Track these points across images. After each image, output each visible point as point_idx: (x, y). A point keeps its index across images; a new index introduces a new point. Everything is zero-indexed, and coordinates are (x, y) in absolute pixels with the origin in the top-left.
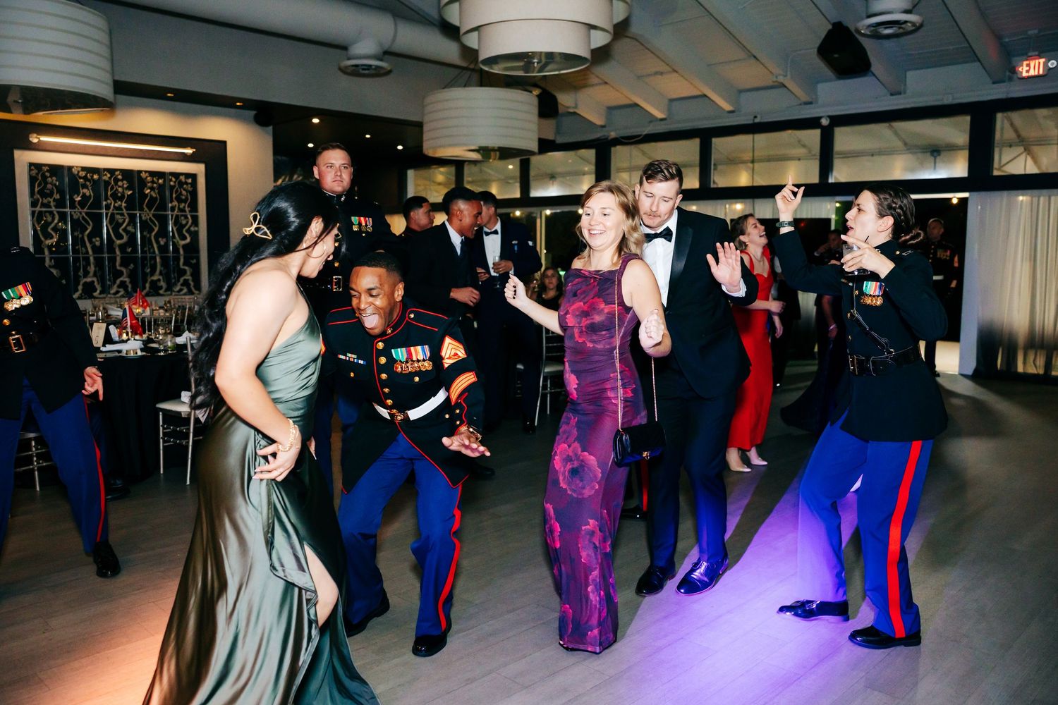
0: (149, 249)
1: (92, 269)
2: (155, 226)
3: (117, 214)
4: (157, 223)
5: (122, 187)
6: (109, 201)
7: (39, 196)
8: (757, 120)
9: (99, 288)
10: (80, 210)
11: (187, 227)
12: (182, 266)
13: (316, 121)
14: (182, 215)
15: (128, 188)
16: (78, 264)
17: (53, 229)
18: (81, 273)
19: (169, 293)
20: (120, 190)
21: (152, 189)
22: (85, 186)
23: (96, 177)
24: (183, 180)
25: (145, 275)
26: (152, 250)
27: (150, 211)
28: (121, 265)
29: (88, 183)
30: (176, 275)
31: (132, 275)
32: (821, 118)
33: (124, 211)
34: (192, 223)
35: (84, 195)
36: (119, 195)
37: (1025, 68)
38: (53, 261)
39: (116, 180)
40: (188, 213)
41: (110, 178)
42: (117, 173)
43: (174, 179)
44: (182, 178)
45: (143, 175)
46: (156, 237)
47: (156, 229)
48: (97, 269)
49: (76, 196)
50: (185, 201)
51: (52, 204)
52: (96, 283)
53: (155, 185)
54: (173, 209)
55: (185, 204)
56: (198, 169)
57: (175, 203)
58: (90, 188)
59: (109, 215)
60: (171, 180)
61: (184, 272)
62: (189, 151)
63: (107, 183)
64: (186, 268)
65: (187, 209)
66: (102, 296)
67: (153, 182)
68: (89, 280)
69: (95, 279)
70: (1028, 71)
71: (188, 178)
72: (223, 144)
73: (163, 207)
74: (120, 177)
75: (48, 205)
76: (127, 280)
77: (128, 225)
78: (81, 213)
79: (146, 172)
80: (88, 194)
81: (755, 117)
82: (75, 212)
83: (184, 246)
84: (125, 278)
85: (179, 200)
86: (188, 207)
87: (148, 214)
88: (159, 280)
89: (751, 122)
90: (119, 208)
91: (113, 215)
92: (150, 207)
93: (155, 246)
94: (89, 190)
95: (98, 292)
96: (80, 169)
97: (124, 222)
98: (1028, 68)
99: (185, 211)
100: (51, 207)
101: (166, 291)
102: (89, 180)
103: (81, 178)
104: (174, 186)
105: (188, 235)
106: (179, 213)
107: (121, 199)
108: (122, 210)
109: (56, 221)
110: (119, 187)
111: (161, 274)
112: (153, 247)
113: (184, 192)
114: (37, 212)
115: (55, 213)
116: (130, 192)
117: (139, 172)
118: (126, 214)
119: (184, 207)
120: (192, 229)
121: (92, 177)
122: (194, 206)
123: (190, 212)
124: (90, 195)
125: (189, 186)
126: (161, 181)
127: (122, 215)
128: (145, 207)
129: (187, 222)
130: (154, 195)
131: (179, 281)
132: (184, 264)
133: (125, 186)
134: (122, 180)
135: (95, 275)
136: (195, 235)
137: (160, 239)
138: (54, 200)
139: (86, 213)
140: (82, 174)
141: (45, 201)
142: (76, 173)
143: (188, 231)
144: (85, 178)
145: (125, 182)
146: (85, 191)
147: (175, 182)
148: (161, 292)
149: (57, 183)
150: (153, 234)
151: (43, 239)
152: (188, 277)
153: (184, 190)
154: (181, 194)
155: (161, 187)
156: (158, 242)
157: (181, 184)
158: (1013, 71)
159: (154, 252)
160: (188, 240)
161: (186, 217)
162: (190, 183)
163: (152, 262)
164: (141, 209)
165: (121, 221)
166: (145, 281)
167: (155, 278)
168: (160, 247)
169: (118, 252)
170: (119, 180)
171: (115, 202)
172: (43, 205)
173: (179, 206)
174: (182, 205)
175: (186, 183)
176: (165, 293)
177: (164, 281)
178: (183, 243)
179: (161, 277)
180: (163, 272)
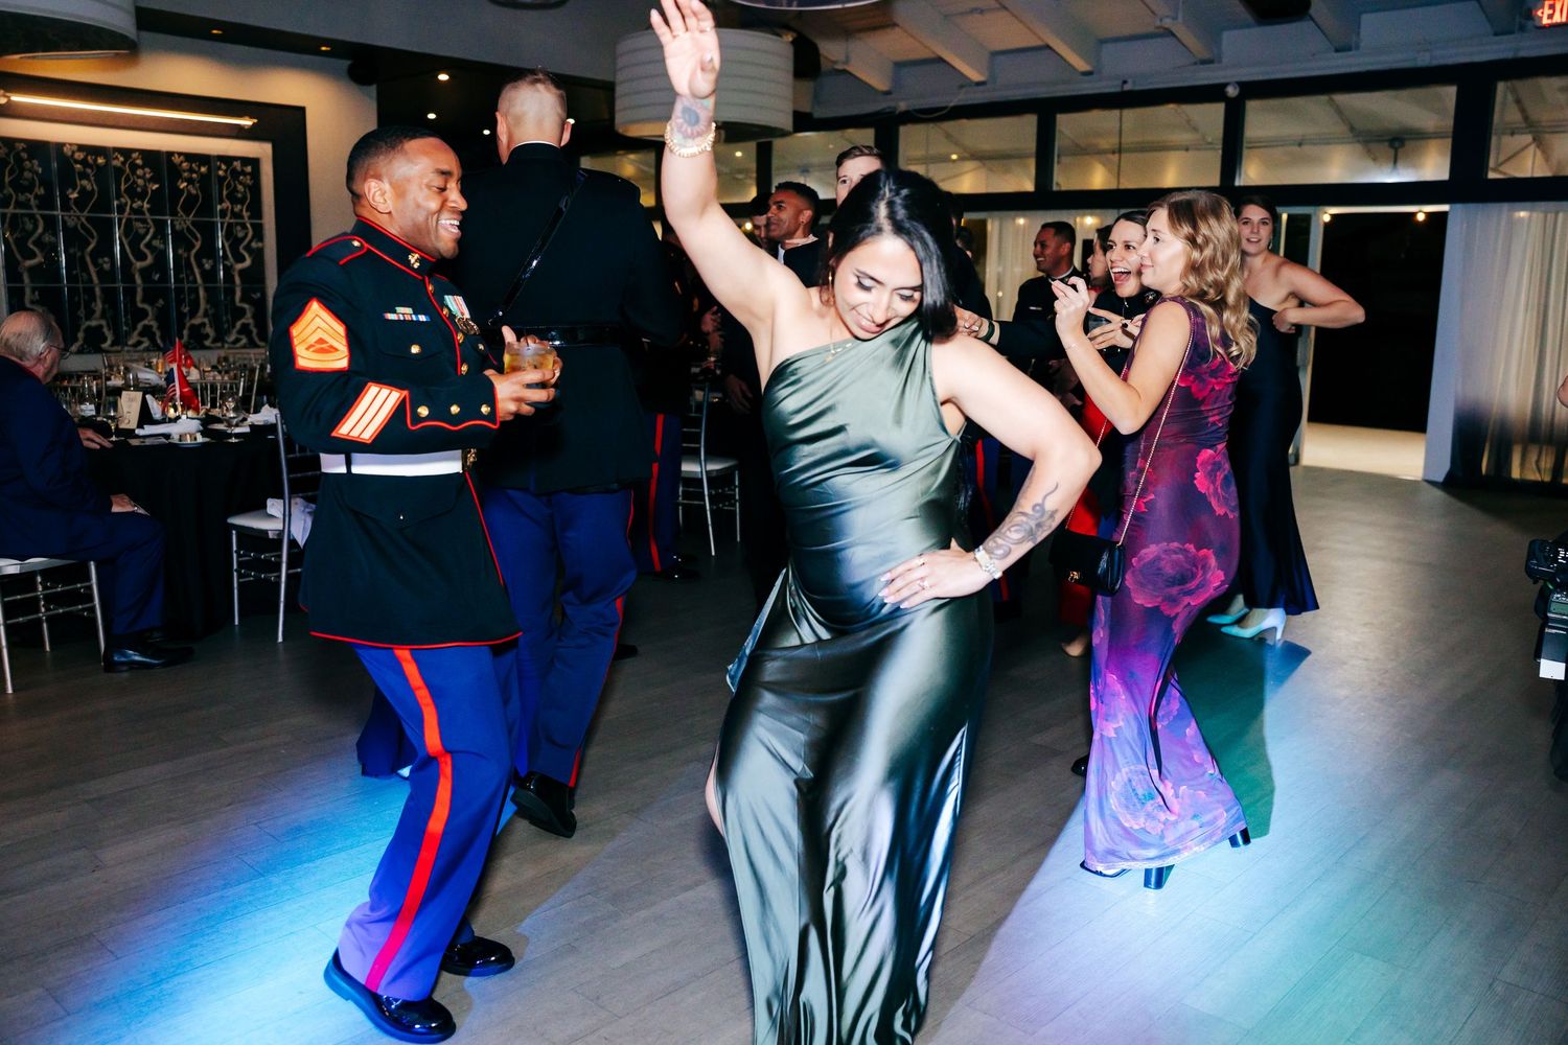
0: (187, 276)
1: (98, 306)
2: (197, 239)
3: (136, 220)
4: (199, 236)
5: (143, 177)
6: (123, 200)
7: (11, 190)
8: (1127, 87)
9: (110, 337)
10: (78, 214)
11: (245, 242)
12: (238, 303)
13: (443, 77)
14: (237, 224)
15: (153, 180)
16: (76, 299)
17: (34, 243)
18: (82, 313)
19: (219, 344)
20: (140, 182)
21: (190, 181)
22: (84, 176)
23: (101, 161)
24: (239, 168)
25: (181, 317)
26: (191, 278)
27: (188, 215)
28: (143, 301)
29: (89, 171)
30: (229, 317)
31: (162, 317)
32: (1226, 85)
33: (148, 215)
34: (253, 238)
35: (83, 189)
36: (139, 190)
37: (1547, 11)
38: (37, 293)
39: (134, 167)
40: (246, 219)
41: (124, 163)
42: (135, 155)
43: (223, 167)
44: (237, 164)
45: (176, 159)
46: (198, 257)
47: (198, 245)
48: (107, 306)
49: (70, 190)
50: (242, 201)
51: (33, 202)
52: (105, 330)
53: (194, 176)
54: (223, 213)
55: (243, 205)
56: (262, 150)
57: (227, 204)
58: (92, 178)
59: (124, 221)
60: (219, 168)
61: (241, 313)
62: (247, 122)
63: (119, 171)
64: (246, 306)
65: (246, 214)
66: (115, 348)
67: (191, 170)
68: (94, 323)
69: (103, 322)
70: (1551, 17)
71: (246, 166)
72: (300, 112)
73: (207, 209)
74: (139, 162)
75: (25, 206)
76: (154, 324)
77: (154, 237)
78: (78, 218)
79: (180, 154)
80: (89, 187)
81: (1125, 82)
82: (70, 216)
83: (242, 272)
84: (150, 321)
85: (233, 200)
86: (247, 211)
87: (185, 221)
88: (203, 325)
89: (1118, 89)
90: (139, 211)
91: (129, 221)
92: (187, 210)
93: (196, 271)
94: (90, 181)
95: (109, 342)
96: (75, 148)
97: (147, 233)
98: (1551, 12)
99: (242, 217)
100: (30, 208)
101: (214, 341)
102: (91, 167)
103: (77, 162)
104: (225, 178)
105: (247, 255)
106: (234, 221)
107: (142, 196)
108: (143, 214)
109: (40, 230)
110: (139, 177)
111: (206, 315)
112: (193, 273)
113: (240, 188)
114: (9, 215)
115: (38, 217)
116: (156, 186)
117: (170, 154)
118: (149, 221)
119: (241, 210)
120: (254, 245)
121: (95, 160)
122: (256, 210)
123: (249, 218)
124: (93, 189)
125: (248, 177)
126: (203, 169)
127: (144, 221)
128: (179, 210)
129: (246, 235)
130: (194, 192)
131: (234, 327)
132: (242, 300)
133: (148, 176)
134: (142, 167)
135: (103, 316)
136: (258, 256)
137: (204, 261)
138: (36, 197)
139: (87, 219)
140: (79, 156)
141: (22, 198)
142: (70, 153)
143: (248, 248)
144: (84, 162)
145: (147, 170)
146: (85, 182)
147: (226, 171)
148: (207, 343)
149: (40, 170)
150: (194, 251)
151: (19, 257)
152: (248, 319)
153: (241, 183)
154: (235, 190)
155: (205, 181)
156: (200, 266)
157: (235, 174)
158: (1529, 15)
159: (195, 281)
160: (248, 262)
161: (244, 226)
162: (249, 174)
163: (193, 297)
164: (174, 213)
165: (142, 231)
166: (181, 327)
167: (197, 321)
168: (204, 273)
169: (138, 280)
170: (138, 167)
171: (133, 202)
172: (19, 205)
173: (232, 208)
174: (238, 208)
175: (243, 173)
176: (213, 345)
177: (211, 327)
178: (239, 266)
179: (206, 320)
180: (210, 312)
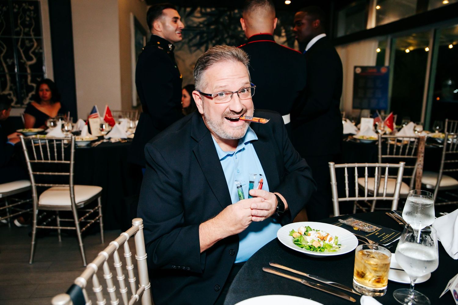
4: (5, 46)
11: (32, 50)
12: (29, 83)
14: (27, 39)
19: (19, 105)
24: (26, 7)
30: (25, 91)
34: (38, 46)
40: (32, 36)
46: (5, 58)
47: (5, 51)
50: (29, 26)
54: (18, 33)
55: (30, 28)
57: (20, 28)
60: (14, 7)
61: (31, 88)
64: (33, 85)
65: (32, 33)
71: (30, 5)
73: (8, 31)
83: (31, 66)
85: (24, 25)
86: (33, 31)
88: (10, 95)
93: (4, 65)
99: (30, 35)
101: (17, 103)
105: (33, 56)
106: (25, 37)
111: (11, 89)
113: (28, 18)
119: (29, 31)
120: (37, 51)
122: (38, 31)
123: (34, 35)
125: (32, 12)
129: (33, 46)
131: (27, 96)
132: (32, 81)
136: (40, 57)
137: (8, 60)
143: (34, 53)
148: (13, 104)
150: (2, 55)
154: (25, 20)
155: (6, 15)
156: (6, 62)
157: (24, 11)
160: (34, 61)
161: (31, 41)
167: (6, 92)
168: (8, 66)
173: (24, 30)
174: (27, 29)
175: (29, 10)
176: (16, 106)
177: (14, 96)
178: (30, 63)
179: (11, 92)
180: (14, 88)
